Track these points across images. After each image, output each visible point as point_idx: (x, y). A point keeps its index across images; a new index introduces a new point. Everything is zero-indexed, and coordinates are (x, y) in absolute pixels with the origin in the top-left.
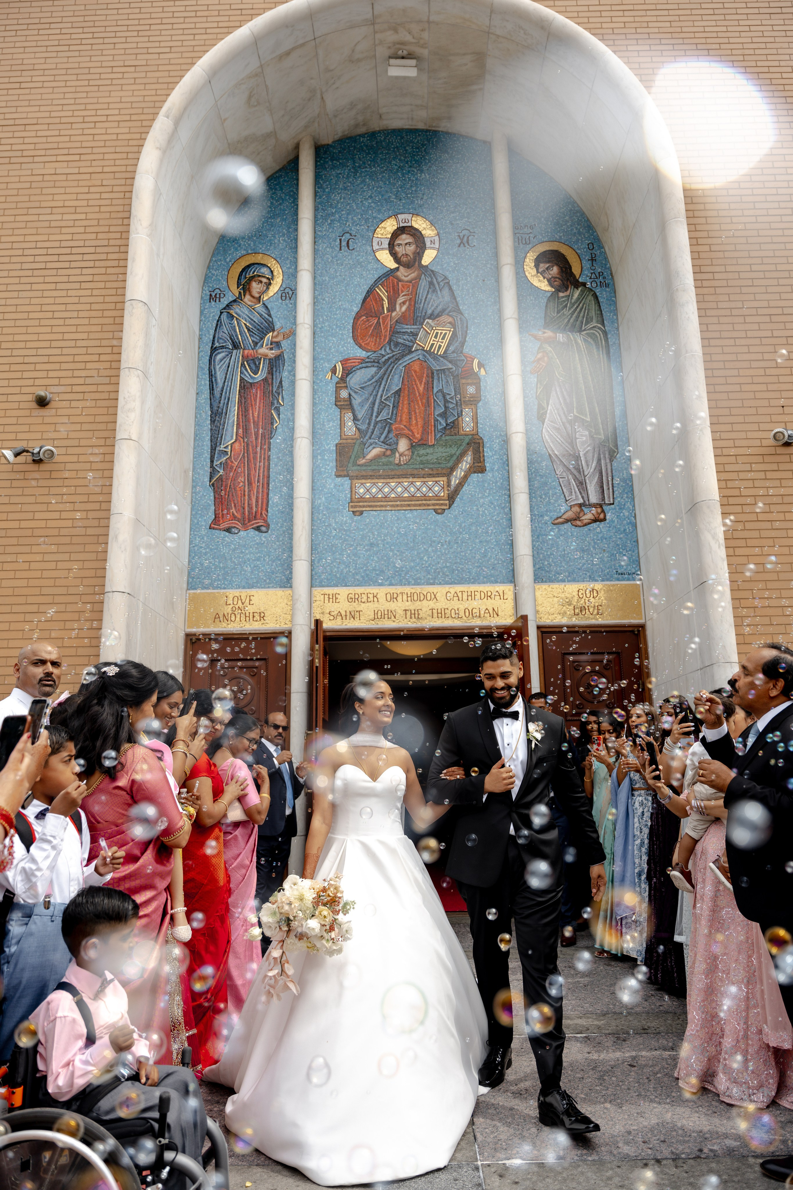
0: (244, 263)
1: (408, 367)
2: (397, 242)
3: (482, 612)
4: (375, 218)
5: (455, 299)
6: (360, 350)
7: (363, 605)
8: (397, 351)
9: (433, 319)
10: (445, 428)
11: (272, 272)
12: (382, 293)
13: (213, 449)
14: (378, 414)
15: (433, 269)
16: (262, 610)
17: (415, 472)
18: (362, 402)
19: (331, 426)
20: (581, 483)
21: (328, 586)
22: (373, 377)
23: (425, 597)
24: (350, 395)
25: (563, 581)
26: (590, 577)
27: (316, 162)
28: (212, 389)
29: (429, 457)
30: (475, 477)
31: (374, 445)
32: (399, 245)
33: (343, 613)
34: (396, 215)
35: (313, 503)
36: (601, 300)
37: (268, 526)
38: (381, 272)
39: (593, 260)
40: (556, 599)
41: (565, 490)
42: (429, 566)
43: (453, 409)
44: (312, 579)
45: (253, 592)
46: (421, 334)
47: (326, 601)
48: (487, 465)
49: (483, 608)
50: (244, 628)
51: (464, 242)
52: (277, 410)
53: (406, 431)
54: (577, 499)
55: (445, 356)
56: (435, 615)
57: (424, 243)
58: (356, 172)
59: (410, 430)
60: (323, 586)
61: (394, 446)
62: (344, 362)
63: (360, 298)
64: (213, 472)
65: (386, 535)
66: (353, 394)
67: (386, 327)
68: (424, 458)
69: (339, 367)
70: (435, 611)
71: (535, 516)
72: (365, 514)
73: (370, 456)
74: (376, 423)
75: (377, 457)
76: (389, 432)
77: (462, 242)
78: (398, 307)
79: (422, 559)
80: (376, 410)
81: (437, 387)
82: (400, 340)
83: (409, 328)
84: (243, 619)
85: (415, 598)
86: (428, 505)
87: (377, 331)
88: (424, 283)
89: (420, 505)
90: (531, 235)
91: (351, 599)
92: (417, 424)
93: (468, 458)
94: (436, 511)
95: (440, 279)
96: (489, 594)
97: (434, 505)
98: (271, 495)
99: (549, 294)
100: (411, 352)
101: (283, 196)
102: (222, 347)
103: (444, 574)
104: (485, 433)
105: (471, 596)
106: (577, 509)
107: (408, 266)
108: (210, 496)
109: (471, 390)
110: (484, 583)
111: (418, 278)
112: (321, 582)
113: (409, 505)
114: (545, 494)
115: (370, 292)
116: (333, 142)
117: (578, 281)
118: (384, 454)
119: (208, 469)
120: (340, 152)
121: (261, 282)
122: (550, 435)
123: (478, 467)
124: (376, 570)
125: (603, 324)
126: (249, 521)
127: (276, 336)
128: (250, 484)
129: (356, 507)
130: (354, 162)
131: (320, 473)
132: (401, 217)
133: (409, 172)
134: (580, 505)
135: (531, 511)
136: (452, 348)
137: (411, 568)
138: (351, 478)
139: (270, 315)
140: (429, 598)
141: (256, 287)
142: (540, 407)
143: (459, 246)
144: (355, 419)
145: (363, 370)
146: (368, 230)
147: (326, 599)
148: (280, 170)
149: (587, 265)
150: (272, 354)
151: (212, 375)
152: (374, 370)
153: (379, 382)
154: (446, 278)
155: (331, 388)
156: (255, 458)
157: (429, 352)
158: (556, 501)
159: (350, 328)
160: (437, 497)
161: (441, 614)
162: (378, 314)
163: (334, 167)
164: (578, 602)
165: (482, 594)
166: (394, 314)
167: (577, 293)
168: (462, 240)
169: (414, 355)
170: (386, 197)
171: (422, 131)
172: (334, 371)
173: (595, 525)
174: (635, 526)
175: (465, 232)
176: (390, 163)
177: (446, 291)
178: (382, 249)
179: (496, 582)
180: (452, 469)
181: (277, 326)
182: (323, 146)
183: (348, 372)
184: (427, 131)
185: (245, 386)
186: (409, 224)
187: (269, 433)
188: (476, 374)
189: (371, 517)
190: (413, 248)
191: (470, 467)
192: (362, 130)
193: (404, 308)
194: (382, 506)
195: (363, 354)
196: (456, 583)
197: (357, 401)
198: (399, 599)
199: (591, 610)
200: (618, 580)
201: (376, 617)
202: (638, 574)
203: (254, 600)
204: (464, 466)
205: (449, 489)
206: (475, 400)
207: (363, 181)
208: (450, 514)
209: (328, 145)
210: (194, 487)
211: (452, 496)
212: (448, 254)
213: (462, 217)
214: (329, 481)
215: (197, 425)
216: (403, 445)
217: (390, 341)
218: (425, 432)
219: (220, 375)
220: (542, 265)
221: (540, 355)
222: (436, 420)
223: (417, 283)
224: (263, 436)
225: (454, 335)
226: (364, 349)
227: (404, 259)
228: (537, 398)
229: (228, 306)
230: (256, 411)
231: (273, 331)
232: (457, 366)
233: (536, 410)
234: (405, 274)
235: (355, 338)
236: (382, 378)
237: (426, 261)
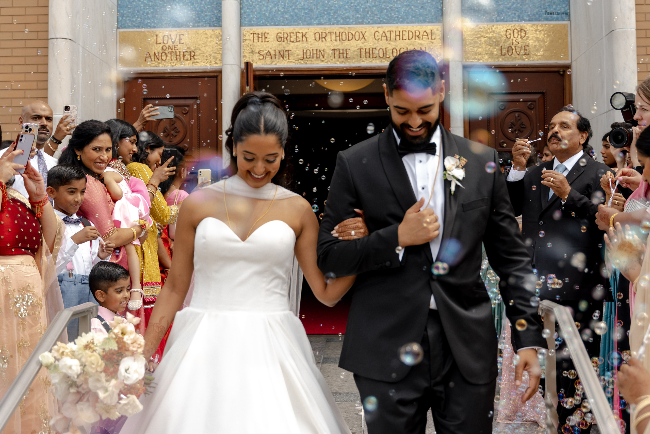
7: (292, 44)
16: (193, 49)
21: (257, 25)
23: (354, 36)
25: (491, 21)
26: (519, 16)
33: (273, 53)
40: (483, 39)
42: (358, 5)
44: (241, 17)
49: (411, 47)
50: (175, 67)
56: (363, 54)
60: (252, 25)
70: (363, 51)
84: (174, 58)
85: (344, 38)
91: (279, 38)
96: (417, 34)
103: (372, 13)
105: (399, 36)
110: (412, 22)
112: (250, 21)
124: (304, 9)
137: (340, 7)
140: (357, 38)
147: (256, 38)
161: (370, 54)
164: (505, 42)
165: (411, 33)
179: (425, 21)
196: (384, 23)
198: (328, 38)
199: (518, 50)
200: (547, 19)
201: (305, 56)
202: (567, 14)
203: (185, 39)
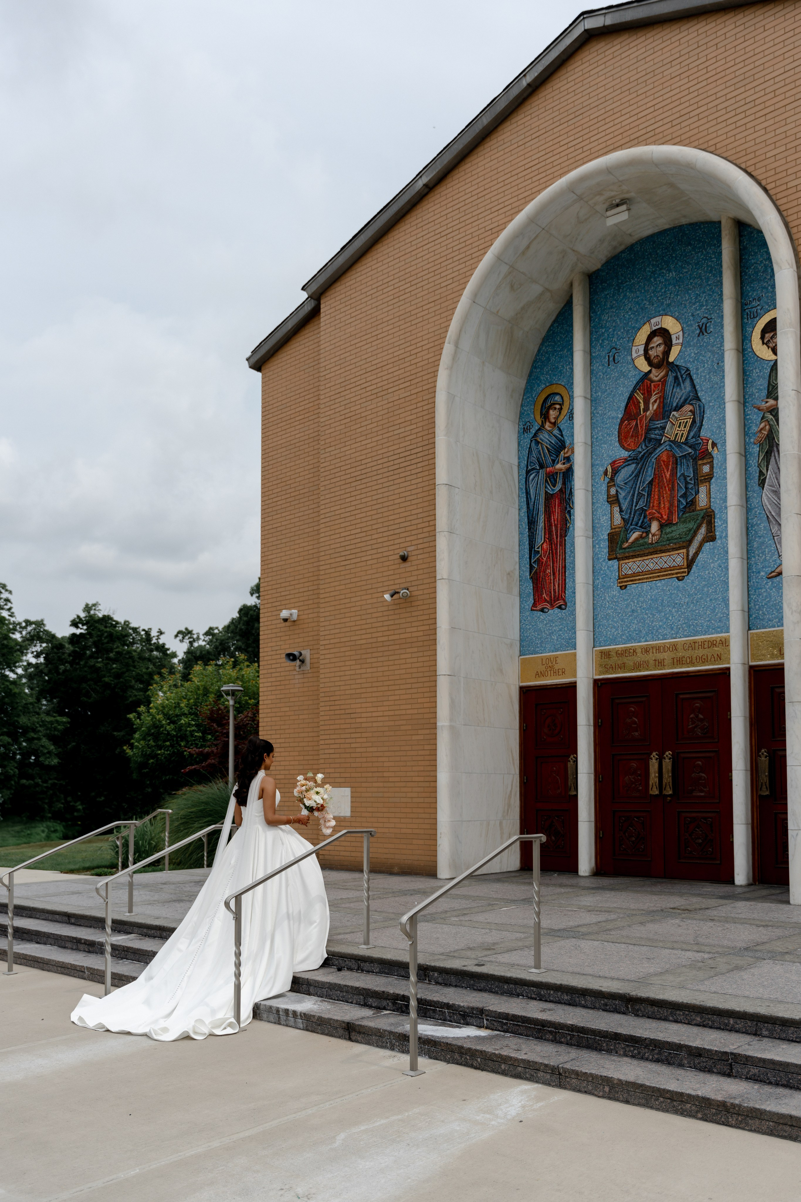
0: (544, 396)
1: (658, 459)
2: (651, 346)
3: (711, 658)
4: (634, 328)
5: (695, 387)
7: (626, 658)
8: (651, 446)
9: (678, 411)
10: (685, 507)
11: (562, 398)
12: (640, 397)
13: (530, 551)
14: (637, 503)
15: (678, 364)
16: (563, 667)
17: (664, 548)
18: (626, 495)
19: (605, 520)
21: (604, 646)
22: (633, 473)
24: (617, 491)
25: (773, 627)
28: (528, 504)
29: (674, 534)
30: (708, 546)
31: (634, 530)
32: (652, 348)
33: (615, 667)
34: (649, 321)
35: (593, 583)
37: (566, 604)
38: (639, 378)
40: (766, 643)
41: (778, 547)
43: (692, 489)
44: (594, 641)
45: (557, 654)
46: (669, 425)
47: (603, 658)
48: (717, 533)
49: (710, 655)
50: (553, 681)
51: (703, 330)
52: (569, 512)
53: (657, 515)
55: (686, 443)
56: (676, 663)
57: (671, 341)
58: (619, 289)
59: (659, 513)
60: (601, 646)
61: (648, 529)
63: (623, 405)
64: (531, 567)
65: (642, 603)
66: (619, 490)
67: (642, 427)
68: (669, 536)
70: (676, 660)
71: (752, 574)
72: (628, 587)
73: (630, 541)
74: (636, 511)
75: (637, 539)
76: (645, 517)
77: (701, 331)
78: (651, 406)
79: (667, 619)
80: (635, 501)
81: (681, 471)
82: (653, 436)
83: (659, 424)
84: (553, 675)
85: (662, 650)
86: (673, 574)
87: (635, 434)
89: (667, 575)
90: (759, 307)
91: (618, 655)
92: (664, 508)
93: (703, 530)
94: (678, 578)
95: (683, 372)
96: (715, 643)
97: (677, 573)
98: (567, 581)
99: (772, 363)
100: (660, 445)
102: (533, 469)
104: (715, 505)
105: (701, 645)
107: (658, 366)
108: (529, 587)
109: (706, 469)
110: (712, 634)
111: (666, 375)
112: (600, 643)
113: (659, 576)
114: (762, 553)
115: (631, 398)
116: (602, 266)
118: (641, 537)
119: (528, 566)
120: (607, 274)
121: (555, 409)
122: (769, 499)
123: (711, 537)
126: (555, 601)
127: (566, 453)
128: (554, 574)
129: (622, 582)
130: (618, 280)
131: (599, 559)
132: (653, 321)
133: (660, 274)
135: (750, 569)
136: (692, 434)
137: (660, 626)
138: (619, 560)
139: (562, 435)
140: (671, 650)
141: (553, 414)
142: (761, 473)
143: (699, 336)
144: (621, 511)
145: (626, 468)
146: (628, 341)
147: (603, 656)
150: (564, 467)
151: (528, 493)
152: (634, 466)
153: (637, 476)
154: (688, 370)
155: (604, 487)
156: (557, 553)
157: (674, 442)
158: (771, 557)
159: (617, 433)
160: (679, 567)
161: (680, 661)
162: (636, 416)
163: (603, 290)
165: (710, 643)
166: (648, 413)
168: (701, 329)
169: (663, 447)
170: (642, 305)
172: (606, 473)
175: (704, 320)
176: (645, 270)
177: (688, 383)
180: (690, 542)
181: (567, 443)
182: (594, 272)
183: (615, 472)
184: (674, 228)
185: (549, 498)
186: (659, 326)
187: (564, 532)
188: (710, 454)
189: (633, 588)
190: (662, 348)
191: (704, 538)
192: (622, 247)
193: (656, 406)
194: (640, 579)
196: (691, 636)
197: (621, 497)
198: (651, 651)
201: (636, 666)
203: (559, 660)
204: (699, 537)
205: (687, 559)
206: (709, 477)
207: (625, 296)
208: (689, 580)
209: (598, 270)
210: (520, 581)
211: (690, 564)
212: (690, 346)
213: (702, 306)
214: (604, 564)
215: (520, 533)
216: (655, 527)
217: (645, 439)
218: (671, 513)
219: (532, 492)
220: (767, 335)
221: (763, 425)
222: (679, 501)
223: (665, 381)
224: (561, 536)
225: (694, 421)
226: (627, 450)
227: (656, 361)
228: (759, 466)
229: (535, 435)
230: (556, 516)
231: (565, 448)
232: (695, 450)
233: (757, 478)
234: (656, 375)
235: (620, 441)
236: (639, 472)
237: (671, 359)
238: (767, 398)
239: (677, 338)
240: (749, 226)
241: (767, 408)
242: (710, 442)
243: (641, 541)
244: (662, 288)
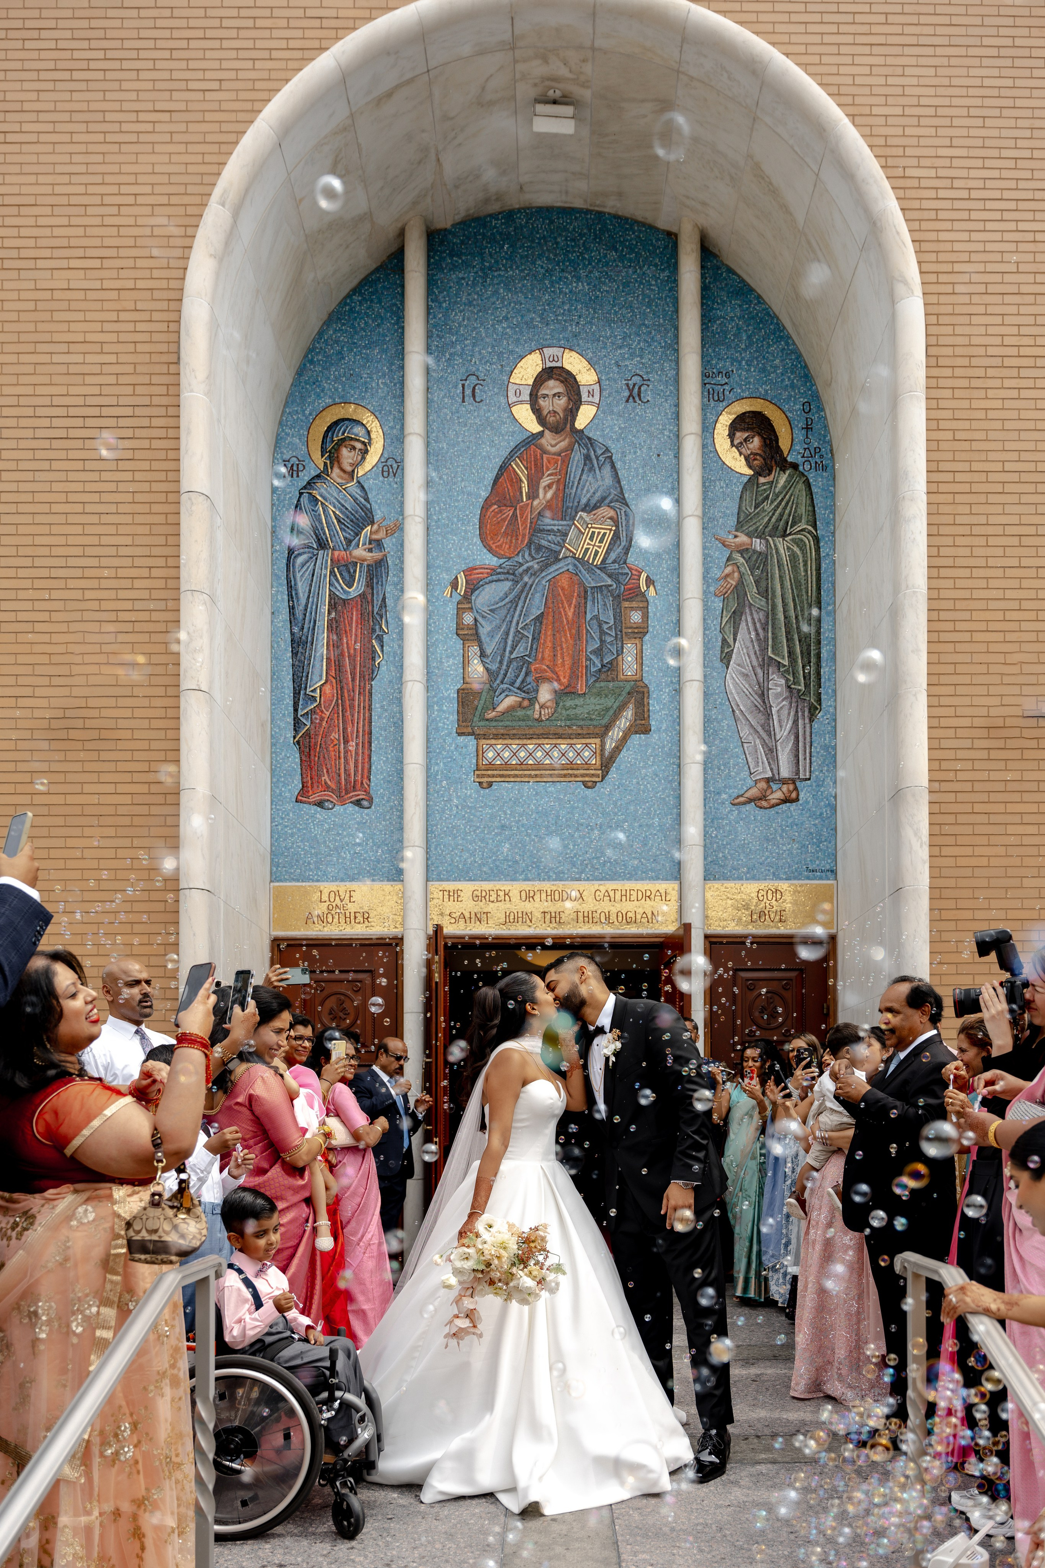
1: (553, 582)
2: (543, 391)
3: (639, 917)
4: (512, 352)
5: (619, 482)
6: (489, 556)
7: (491, 905)
8: (540, 558)
9: (589, 512)
10: (600, 670)
11: (369, 433)
12: (520, 470)
13: (297, 693)
14: (513, 649)
15: (591, 435)
16: (366, 909)
17: (560, 731)
18: (492, 631)
19: (452, 664)
20: (771, 751)
21: (448, 880)
22: (506, 595)
23: (569, 895)
24: (476, 620)
25: (740, 878)
26: (774, 874)
27: (429, 257)
28: (291, 607)
29: (578, 711)
30: (636, 740)
31: (507, 692)
32: (545, 396)
33: (467, 915)
34: (540, 349)
35: (428, 769)
36: (814, 490)
37: (371, 800)
38: (519, 438)
39: (808, 428)
40: (729, 902)
41: (750, 760)
42: (575, 856)
43: (611, 643)
44: (427, 870)
45: (354, 885)
46: (572, 533)
47: (446, 900)
48: (653, 723)
49: (641, 911)
50: (344, 932)
51: (634, 395)
52: (380, 639)
53: (549, 674)
54: (764, 772)
55: (602, 567)
56: (581, 919)
57: (579, 395)
58: (486, 276)
59: (553, 671)
60: (442, 880)
61: (533, 695)
62: (468, 572)
63: (490, 476)
64: (297, 724)
65: (521, 815)
66: (480, 619)
67: (524, 523)
68: (571, 712)
69: (462, 580)
70: (581, 915)
71: (709, 794)
72: (494, 786)
73: (501, 708)
74: (510, 661)
75: (511, 709)
76: (527, 674)
77: (631, 395)
78: (541, 491)
79: (566, 847)
80: (510, 642)
81: (592, 611)
82: (544, 543)
83: (556, 524)
84: (342, 920)
85: (557, 897)
86: (576, 776)
87: (512, 531)
88: (577, 457)
89: (565, 776)
90: (727, 387)
91: (476, 898)
92: (563, 665)
93: (629, 713)
94: (585, 784)
95: (599, 452)
96: (648, 894)
97: (582, 776)
98: (374, 758)
99: (745, 479)
100: (557, 560)
101: (382, 311)
102: (304, 546)
103: (593, 867)
104: (651, 678)
105: (626, 896)
106: (763, 785)
107: (556, 429)
108: (293, 758)
109: (636, 617)
110: (642, 879)
111: (570, 448)
112: (439, 875)
113: (551, 776)
114: (724, 765)
115: (504, 468)
116: (453, 226)
117: (785, 460)
118: (520, 705)
119: (291, 720)
120: (462, 242)
121: (354, 448)
122: (736, 684)
123: (641, 725)
124: (507, 860)
125: (815, 526)
126: (347, 793)
127: (377, 532)
128: (346, 743)
130: (483, 260)
131: (437, 730)
132: (548, 352)
133: (560, 279)
134: (768, 780)
135: (705, 786)
136: (613, 556)
137: (553, 858)
138: (478, 737)
139: (367, 500)
140: (573, 898)
141: (347, 456)
142: (725, 644)
143: (627, 401)
144: (483, 655)
145: (493, 585)
146: (501, 372)
147: (446, 896)
148: (377, 270)
149: (800, 435)
150: (371, 557)
152: (508, 584)
153: (515, 602)
154: (607, 450)
155: (451, 609)
156: (352, 707)
157: (581, 561)
158: (738, 774)
159: (477, 521)
160: (587, 765)
161: (589, 918)
162: (513, 502)
163: (454, 268)
164: (756, 906)
165: (640, 894)
166: (536, 503)
167: (783, 479)
168: (631, 391)
169: (561, 564)
170: (527, 318)
171: (580, 211)
172: (454, 585)
173: (784, 807)
174: (834, 809)
175: (636, 379)
176: (534, 263)
177: (607, 469)
178: (521, 402)
179: (658, 878)
180: (608, 727)
181: (378, 516)
182: (439, 231)
183: (473, 587)
184: (588, 211)
185: (335, 603)
186: (559, 364)
187: (369, 672)
188: (643, 595)
189: (504, 789)
190: (562, 402)
191: (631, 726)
192: (495, 207)
193: (549, 495)
194: (516, 776)
195: (494, 561)
196: (607, 880)
197: (485, 630)
198: (537, 897)
199: (772, 916)
200: (808, 878)
201: (509, 919)
202: (834, 872)
203: (356, 896)
204: (623, 723)
205: (602, 755)
206: (640, 632)
207: (496, 292)
208: (605, 788)
209: (446, 230)
210: (273, 745)
211: (606, 764)
212: (612, 413)
213: (632, 355)
214: (449, 740)
215: (274, 657)
216: (545, 694)
217: (530, 543)
218: (574, 675)
219: (302, 588)
220: (738, 434)
221: (729, 570)
222: (588, 659)
223: (568, 457)
224: (362, 676)
225: (616, 537)
226: (495, 554)
227: (551, 419)
228: (722, 630)
229: (310, 484)
230: (353, 642)
231: (373, 523)
232: (618, 582)
233: (719, 648)
234: (552, 443)
235: (483, 537)
236: (518, 597)
237: (581, 422)
238: (737, 530)
239: (591, 394)
240: (715, 256)
241: (737, 546)
242: (643, 576)
243: (520, 713)
244: (563, 303)
